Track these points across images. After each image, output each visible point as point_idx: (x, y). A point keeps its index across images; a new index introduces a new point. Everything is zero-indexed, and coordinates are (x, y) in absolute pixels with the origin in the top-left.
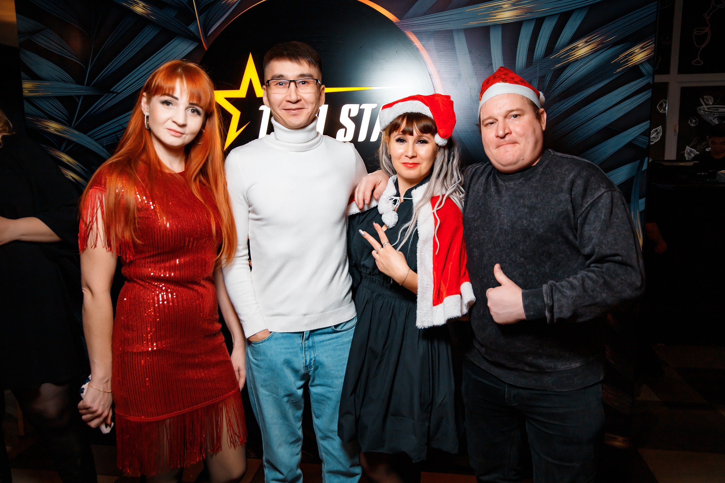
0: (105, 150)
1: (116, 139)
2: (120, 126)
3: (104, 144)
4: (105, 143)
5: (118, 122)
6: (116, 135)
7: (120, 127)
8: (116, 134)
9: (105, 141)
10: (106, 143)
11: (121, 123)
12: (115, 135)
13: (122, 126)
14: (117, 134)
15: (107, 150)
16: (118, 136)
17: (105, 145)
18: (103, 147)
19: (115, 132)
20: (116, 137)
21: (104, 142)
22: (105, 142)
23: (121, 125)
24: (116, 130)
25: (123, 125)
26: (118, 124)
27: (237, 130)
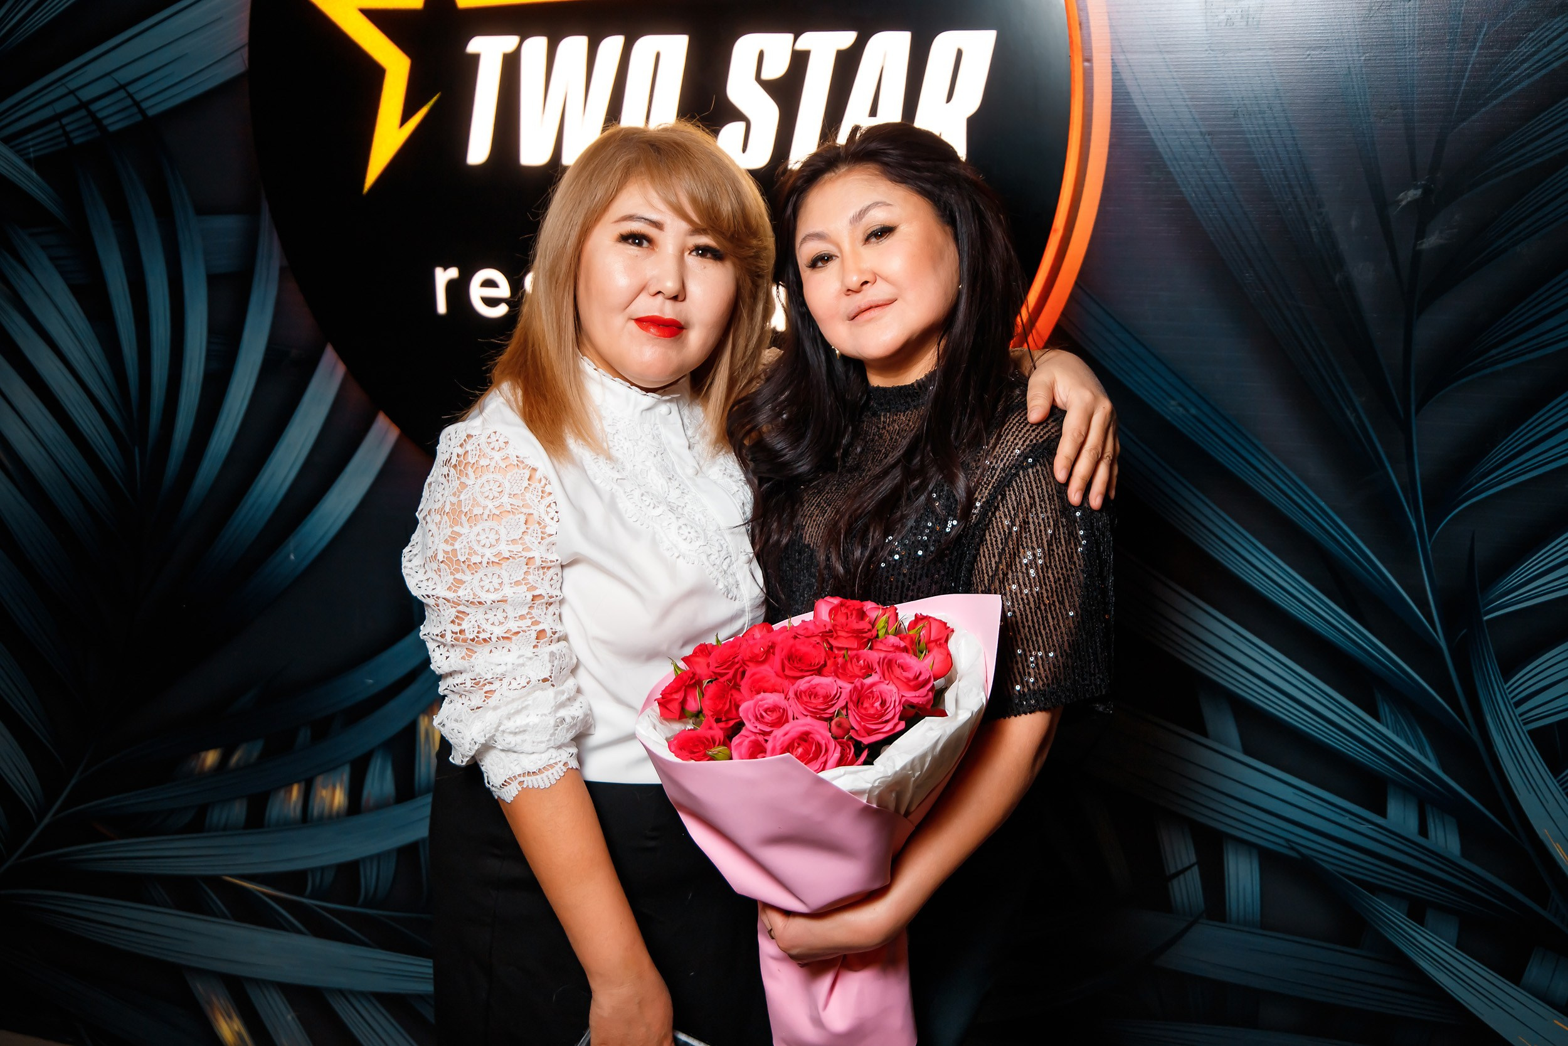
0: (34, 174)
1: (63, 139)
2: (71, 98)
3: (29, 153)
4: (31, 149)
5: (64, 81)
6: (63, 127)
7: (71, 101)
8: (61, 123)
9: (30, 143)
10: (34, 151)
11: (72, 85)
12: (56, 124)
13: (79, 99)
14: (65, 121)
15: (38, 172)
16: (68, 128)
17: (32, 155)
18: (28, 162)
19: (58, 117)
20: (60, 132)
21: (29, 147)
22: (33, 146)
23: (72, 92)
24: (60, 107)
25: (80, 94)
26: (62, 91)
27: (405, 119)
